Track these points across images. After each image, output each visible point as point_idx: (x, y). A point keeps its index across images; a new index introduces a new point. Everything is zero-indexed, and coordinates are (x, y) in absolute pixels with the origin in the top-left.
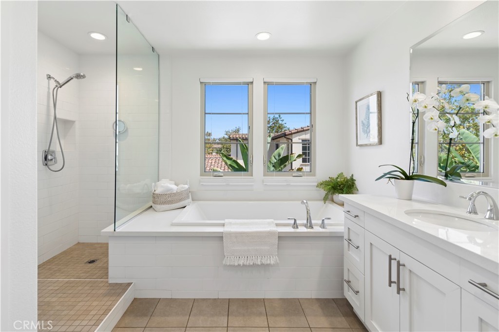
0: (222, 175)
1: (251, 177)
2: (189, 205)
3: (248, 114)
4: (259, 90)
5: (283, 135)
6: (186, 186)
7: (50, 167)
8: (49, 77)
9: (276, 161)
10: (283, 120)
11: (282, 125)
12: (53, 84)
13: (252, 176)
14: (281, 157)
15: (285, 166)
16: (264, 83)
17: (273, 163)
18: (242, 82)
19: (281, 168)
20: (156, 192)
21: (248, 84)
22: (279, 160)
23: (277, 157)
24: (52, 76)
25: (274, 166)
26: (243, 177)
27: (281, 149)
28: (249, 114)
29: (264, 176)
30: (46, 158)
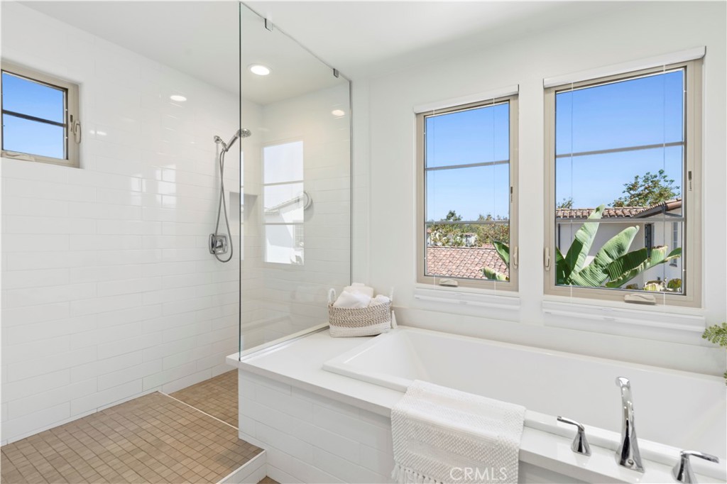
0: (456, 283)
1: (514, 293)
2: (387, 332)
3: (509, 161)
4: (532, 109)
5: (660, 209)
6: (386, 299)
7: (219, 256)
8: (218, 139)
9: (610, 261)
10: (672, 181)
11: (665, 190)
12: (221, 147)
13: (517, 291)
14: (625, 253)
15: (635, 273)
16: (546, 89)
17: (604, 264)
18: (493, 98)
19: (624, 277)
20: (337, 304)
21: (507, 100)
22: (619, 259)
23: (615, 254)
24: (221, 138)
25: (605, 271)
26: (495, 291)
27: (624, 237)
28: (511, 162)
29: (545, 292)
30: (213, 245)
